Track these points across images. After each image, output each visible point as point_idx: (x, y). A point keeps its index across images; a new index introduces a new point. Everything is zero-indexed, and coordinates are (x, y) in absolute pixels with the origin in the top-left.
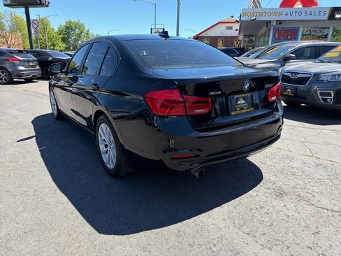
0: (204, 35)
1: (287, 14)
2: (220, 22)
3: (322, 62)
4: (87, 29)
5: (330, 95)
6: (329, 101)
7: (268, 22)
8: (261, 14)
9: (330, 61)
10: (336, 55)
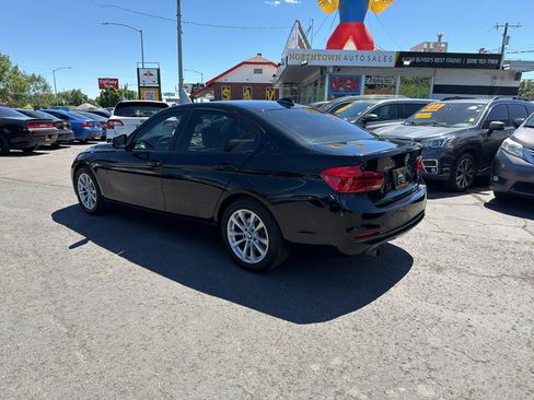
0: (222, 80)
1: (346, 58)
2: (244, 63)
3: (413, 124)
4: (13, 65)
5: (434, 163)
6: (433, 170)
7: (323, 69)
8: (314, 57)
9: (424, 123)
10: (429, 115)
